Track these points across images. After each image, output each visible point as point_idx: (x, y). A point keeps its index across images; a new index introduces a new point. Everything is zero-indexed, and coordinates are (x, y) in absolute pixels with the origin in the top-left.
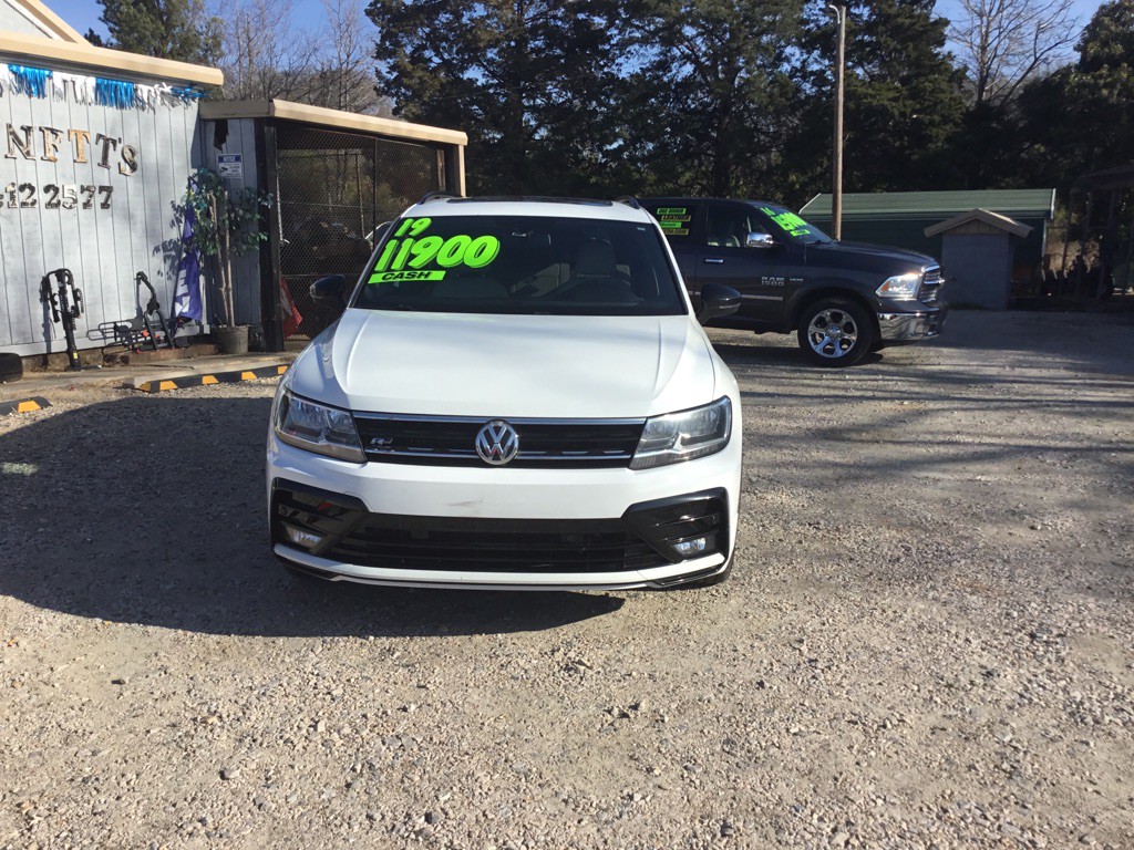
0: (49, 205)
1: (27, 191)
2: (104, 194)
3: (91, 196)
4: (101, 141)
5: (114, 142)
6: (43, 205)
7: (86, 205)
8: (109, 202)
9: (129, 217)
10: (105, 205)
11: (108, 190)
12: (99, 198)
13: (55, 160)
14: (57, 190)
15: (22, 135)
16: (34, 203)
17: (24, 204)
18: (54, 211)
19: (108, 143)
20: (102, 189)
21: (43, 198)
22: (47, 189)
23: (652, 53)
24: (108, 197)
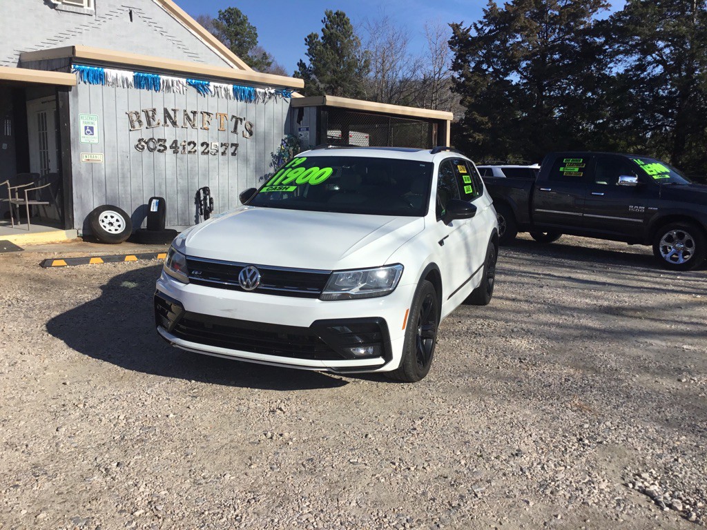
0: (203, 153)
1: (192, 145)
2: (234, 148)
3: (226, 149)
4: (234, 120)
5: (241, 120)
6: (200, 153)
7: (223, 153)
8: (236, 152)
9: (246, 160)
10: (233, 154)
11: (236, 145)
12: (231, 150)
13: (208, 129)
14: (208, 145)
15: (191, 116)
16: (195, 151)
17: (190, 152)
18: (206, 156)
19: (238, 120)
20: (232, 145)
21: (200, 149)
22: (202, 144)
23: (633, 60)
24: (236, 149)
